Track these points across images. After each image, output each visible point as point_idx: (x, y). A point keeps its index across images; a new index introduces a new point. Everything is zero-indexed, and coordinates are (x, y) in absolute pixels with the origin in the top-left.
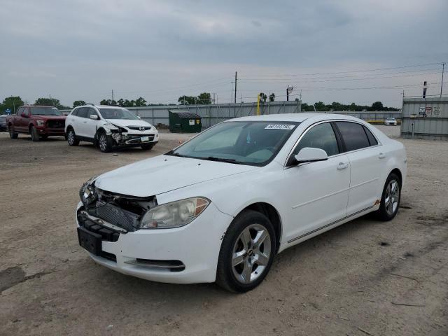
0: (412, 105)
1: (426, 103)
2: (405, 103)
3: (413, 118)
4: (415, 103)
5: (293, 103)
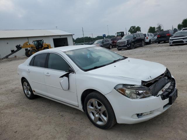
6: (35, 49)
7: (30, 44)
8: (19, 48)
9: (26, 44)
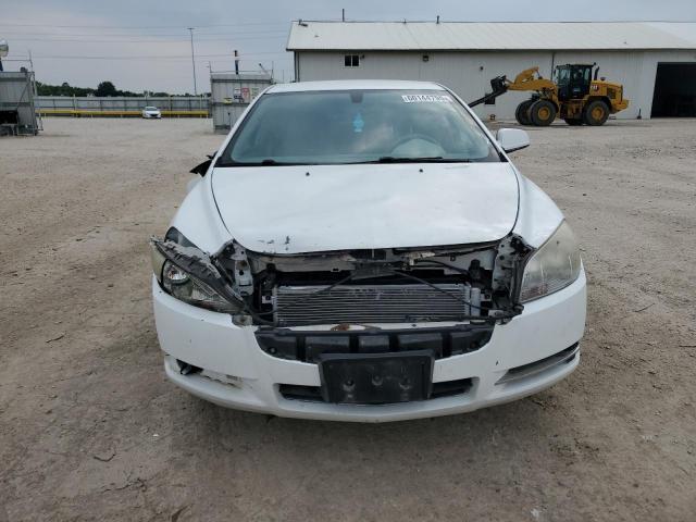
0: (223, 85)
1: (240, 81)
2: (214, 81)
3: (227, 105)
4: (226, 81)
5: (16, 76)
6: (555, 98)
7: (540, 78)
8: (499, 86)
9: (528, 75)
